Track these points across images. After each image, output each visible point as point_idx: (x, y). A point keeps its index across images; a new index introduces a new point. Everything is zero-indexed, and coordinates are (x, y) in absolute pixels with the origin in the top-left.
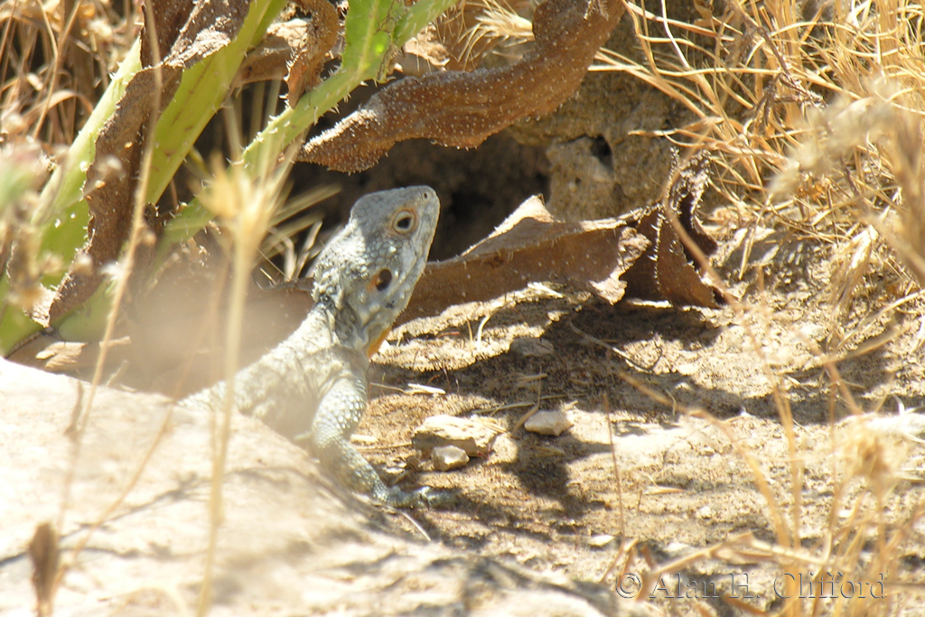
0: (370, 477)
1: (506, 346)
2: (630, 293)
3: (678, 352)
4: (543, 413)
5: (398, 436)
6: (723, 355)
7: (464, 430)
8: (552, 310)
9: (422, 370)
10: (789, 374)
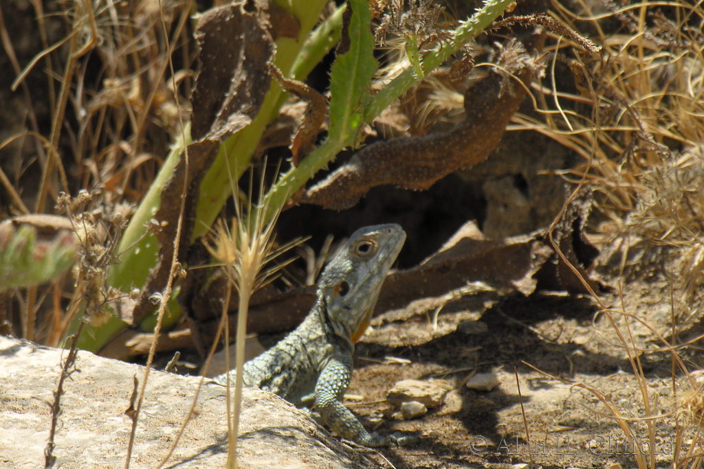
0: (356, 427)
1: (454, 327)
2: (540, 287)
3: (575, 328)
4: (479, 375)
5: (378, 395)
6: (606, 330)
7: (423, 390)
8: (487, 300)
9: (396, 346)
10: (652, 342)
